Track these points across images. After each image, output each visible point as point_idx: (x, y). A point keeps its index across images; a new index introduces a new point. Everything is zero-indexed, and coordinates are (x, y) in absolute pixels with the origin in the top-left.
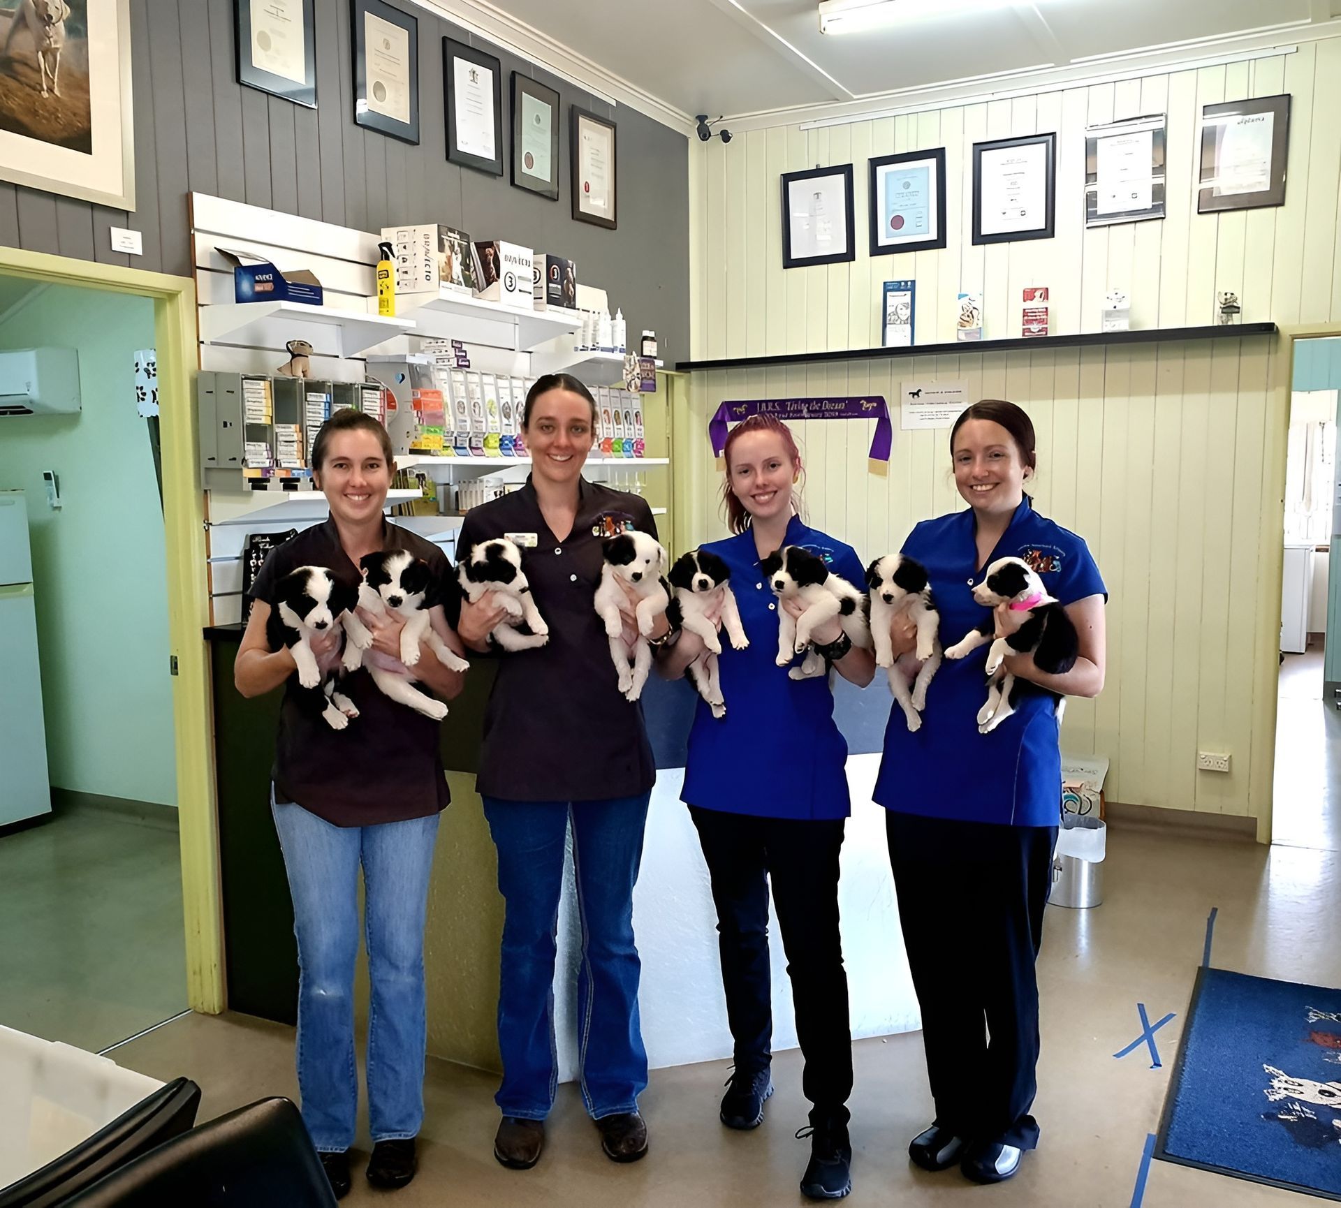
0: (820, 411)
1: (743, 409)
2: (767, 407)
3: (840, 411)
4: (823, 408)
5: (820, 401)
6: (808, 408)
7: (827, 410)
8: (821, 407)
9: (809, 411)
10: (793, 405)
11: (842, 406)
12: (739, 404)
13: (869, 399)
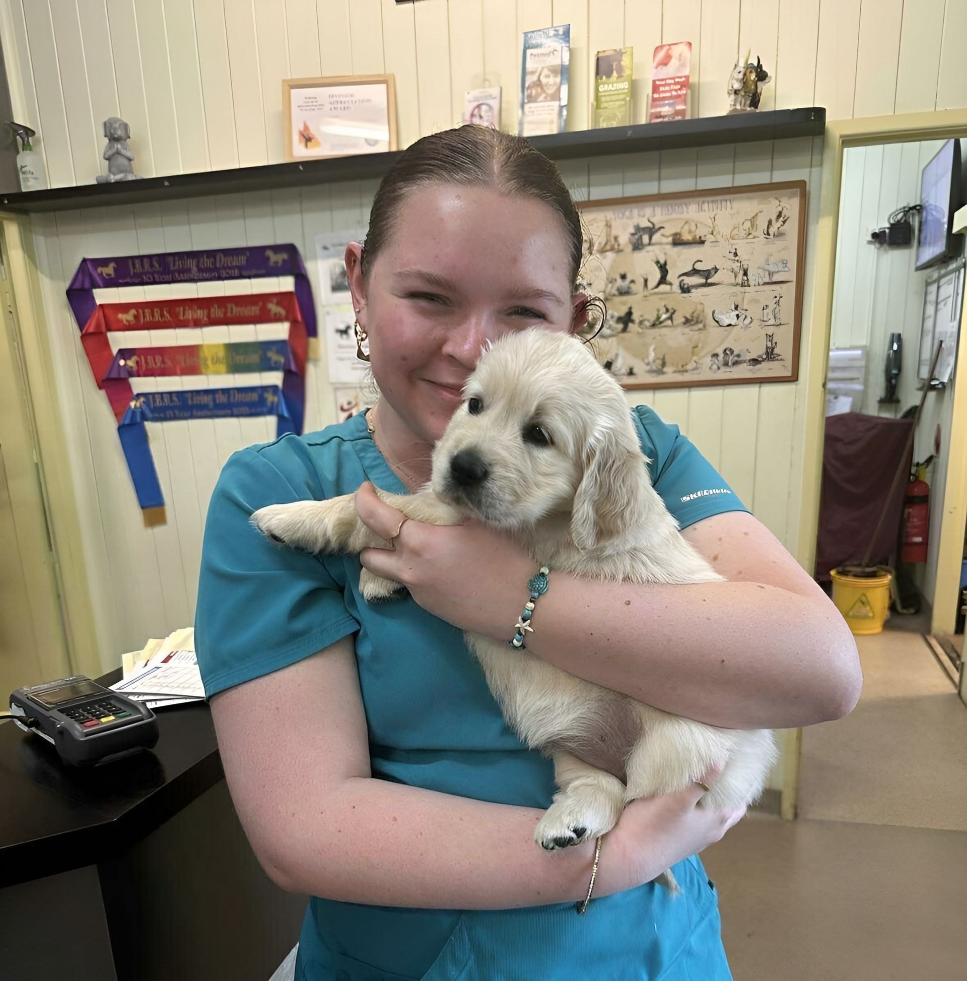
0: (215, 269)
1: (109, 270)
2: (142, 265)
3: (240, 268)
4: (218, 265)
5: (211, 254)
6: (198, 266)
7: (224, 268)
8: (214, 263)
9: (200, 270)
10: (177, 263)
11: (242, 260)
12: (104, 262)
13: (277, 249)
